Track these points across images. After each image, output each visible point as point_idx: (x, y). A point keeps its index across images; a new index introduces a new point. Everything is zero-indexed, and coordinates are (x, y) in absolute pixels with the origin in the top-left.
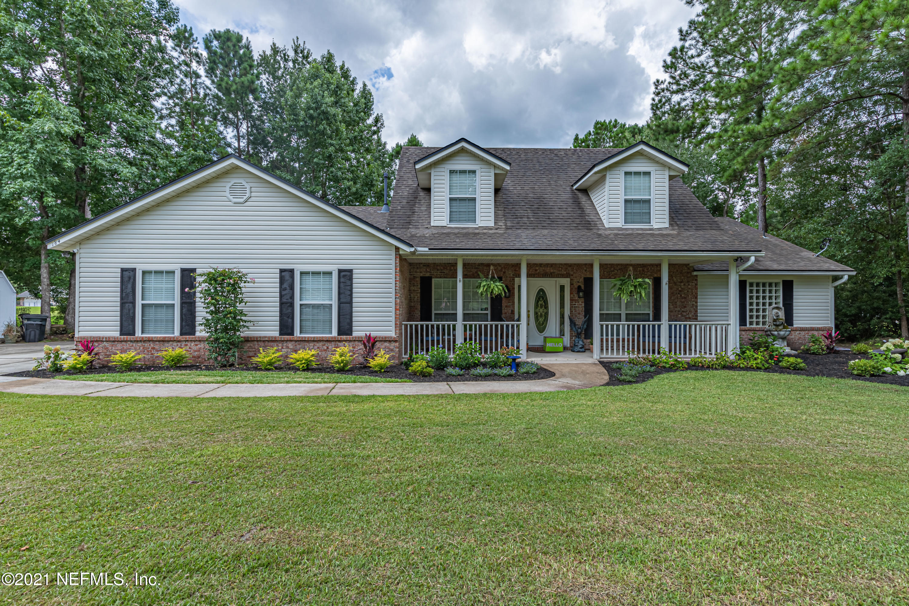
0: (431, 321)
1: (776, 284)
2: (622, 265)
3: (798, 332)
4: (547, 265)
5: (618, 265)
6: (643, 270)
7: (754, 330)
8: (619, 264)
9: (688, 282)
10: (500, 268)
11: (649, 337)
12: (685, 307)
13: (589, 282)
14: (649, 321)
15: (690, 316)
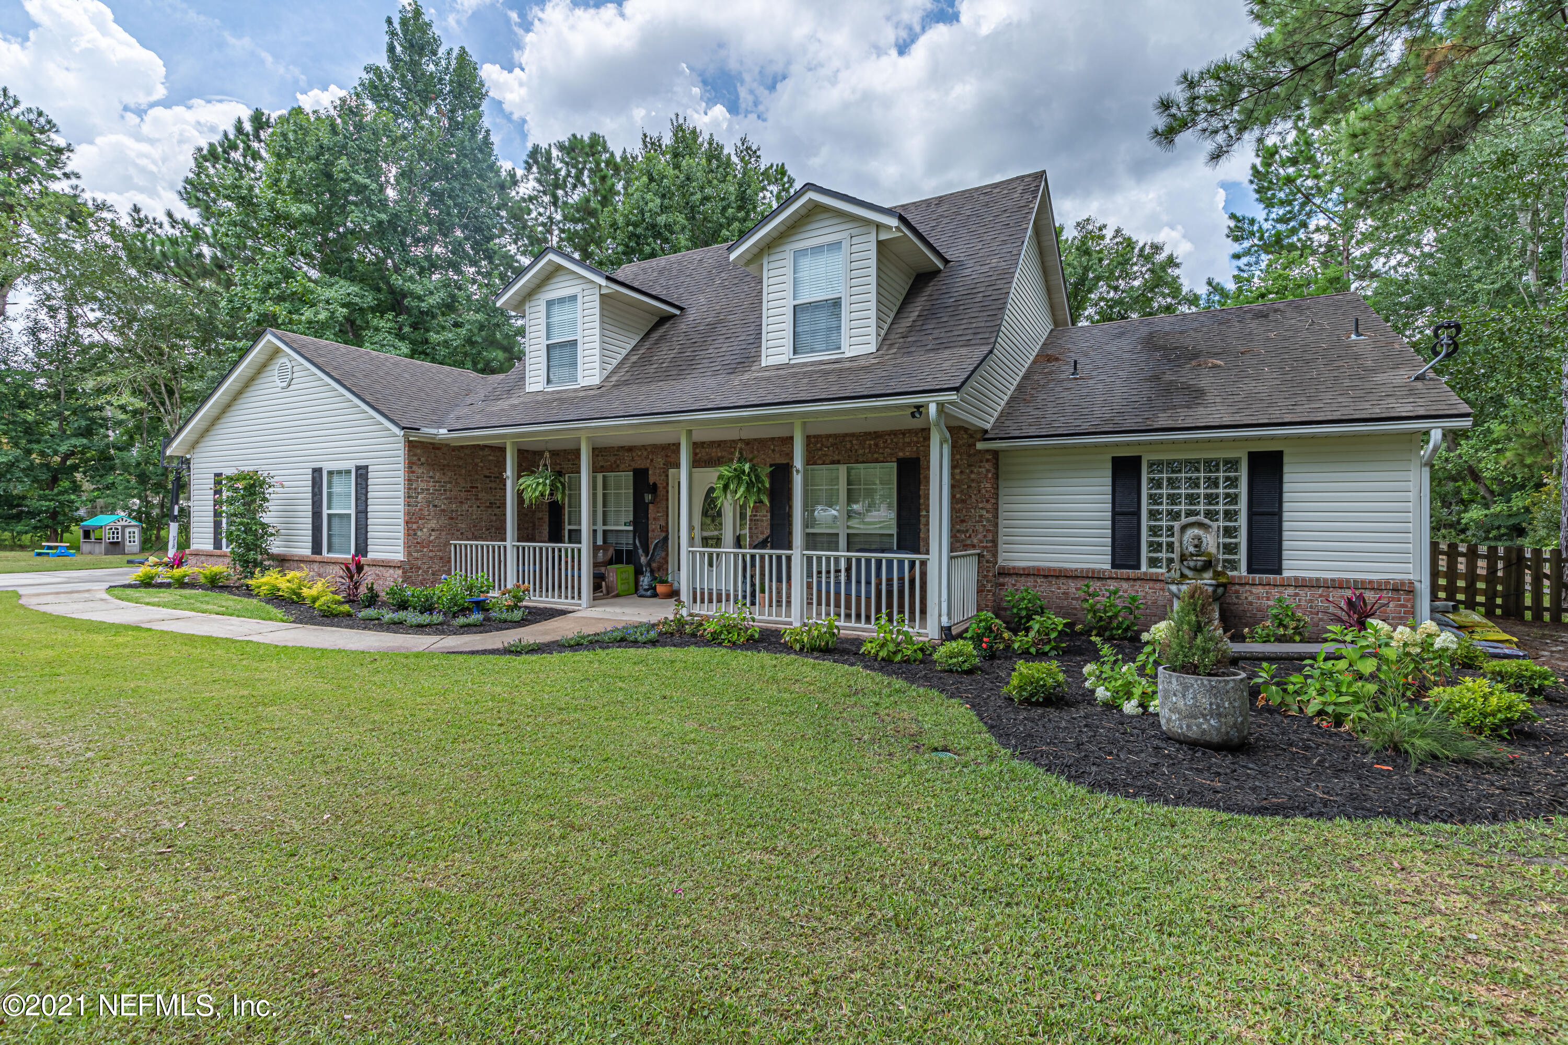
0: (561, 541)
1: (1233, 464)
2: (835, 436)
3: (1291, 591)
4: (712, 444)
5: (828, 436)
6: (876, 445)
7: (1155, 580)
8: (830, 436)
9: (970, 465)
10: (645, 453)
11: (771, 580)
12: (963, 521)
13: (782, 474)
14: (890, 550)
15: (975, 541)
